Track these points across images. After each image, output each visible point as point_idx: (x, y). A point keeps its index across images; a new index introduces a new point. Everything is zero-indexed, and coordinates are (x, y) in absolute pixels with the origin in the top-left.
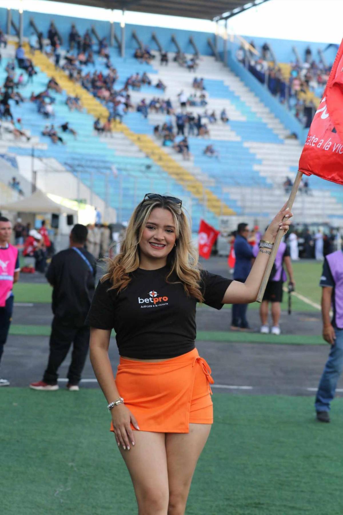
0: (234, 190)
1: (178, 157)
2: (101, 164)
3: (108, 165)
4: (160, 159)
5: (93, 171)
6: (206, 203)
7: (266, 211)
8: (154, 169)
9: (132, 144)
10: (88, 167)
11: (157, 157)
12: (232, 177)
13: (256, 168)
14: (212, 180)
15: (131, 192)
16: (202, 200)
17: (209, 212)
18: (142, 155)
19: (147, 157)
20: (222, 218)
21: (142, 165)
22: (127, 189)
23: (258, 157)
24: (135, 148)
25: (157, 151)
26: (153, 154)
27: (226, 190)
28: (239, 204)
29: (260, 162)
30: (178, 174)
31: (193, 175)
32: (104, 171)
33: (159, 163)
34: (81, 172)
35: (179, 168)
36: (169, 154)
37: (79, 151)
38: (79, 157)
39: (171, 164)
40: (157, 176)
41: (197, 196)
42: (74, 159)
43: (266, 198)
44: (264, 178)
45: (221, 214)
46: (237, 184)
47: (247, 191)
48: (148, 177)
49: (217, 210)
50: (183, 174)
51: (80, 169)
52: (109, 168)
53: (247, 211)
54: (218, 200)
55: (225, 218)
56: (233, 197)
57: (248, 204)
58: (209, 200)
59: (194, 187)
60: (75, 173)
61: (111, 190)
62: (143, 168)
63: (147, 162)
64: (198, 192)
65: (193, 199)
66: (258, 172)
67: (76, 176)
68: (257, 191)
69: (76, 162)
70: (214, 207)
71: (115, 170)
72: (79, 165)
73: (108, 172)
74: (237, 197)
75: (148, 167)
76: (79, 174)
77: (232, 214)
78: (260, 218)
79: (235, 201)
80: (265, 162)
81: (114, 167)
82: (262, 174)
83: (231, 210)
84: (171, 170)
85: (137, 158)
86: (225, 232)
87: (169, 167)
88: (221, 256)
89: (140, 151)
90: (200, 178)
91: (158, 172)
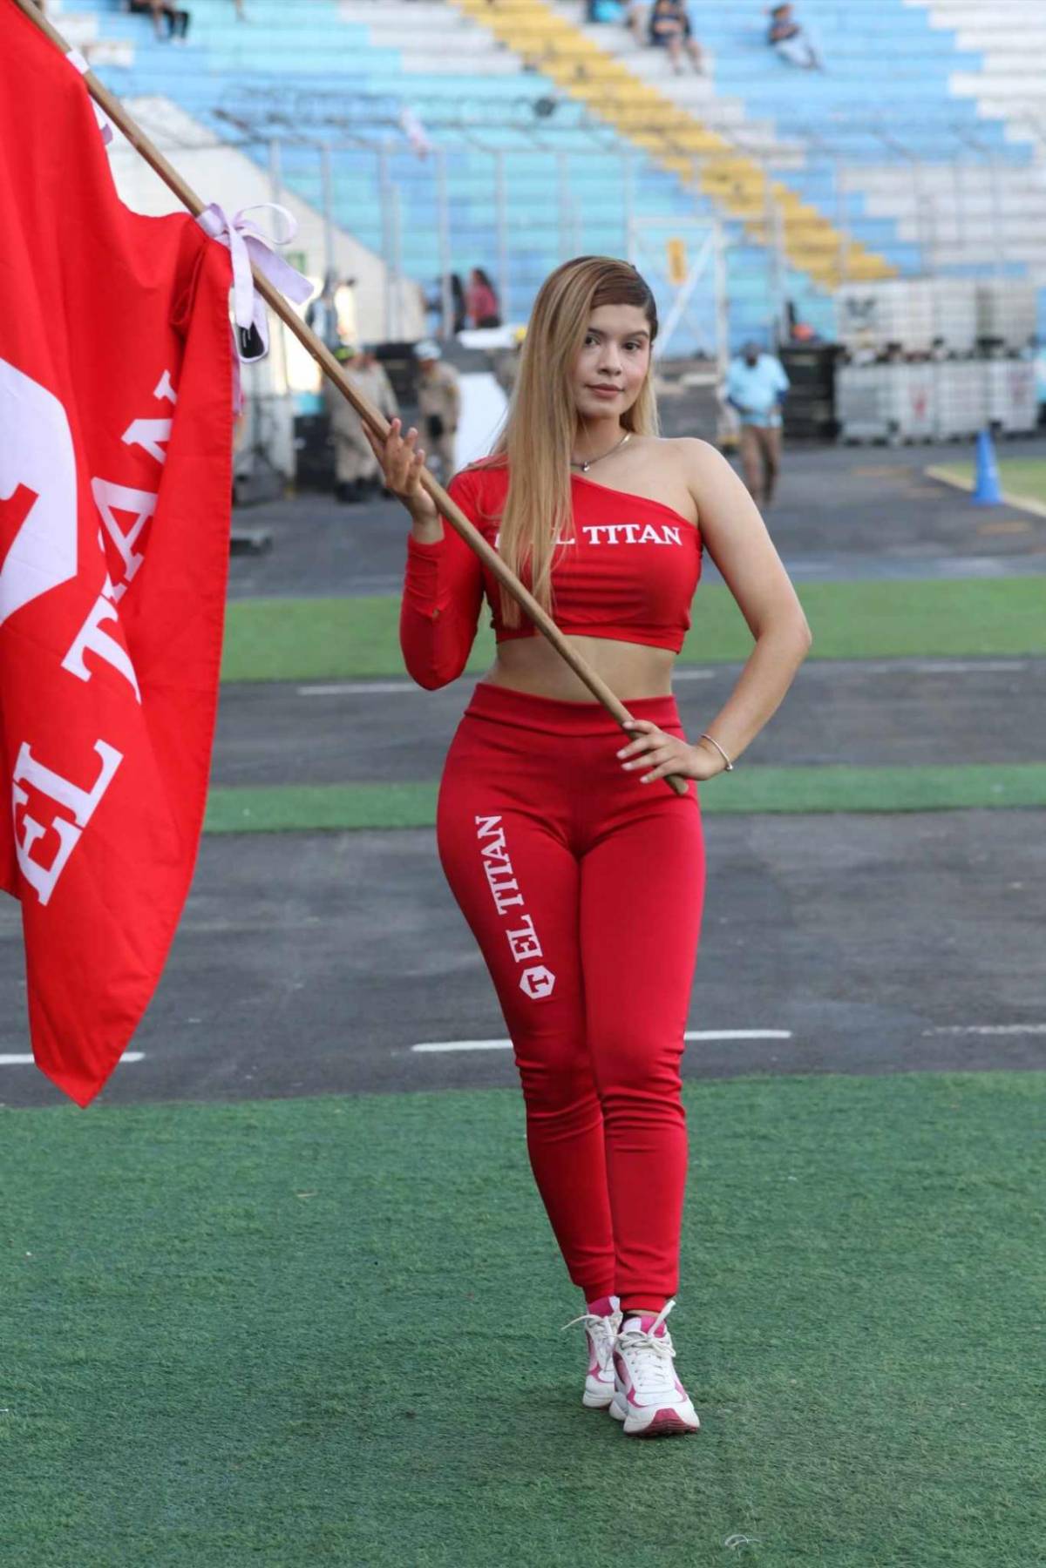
0: (880, 179)
1: (651, 63)
2: (357, 109)
3: (381, 110)
4: (581, 75)
5: (325, 135)
6: (781, 239)
7: (1017, 253)
8: (565, 115)
9: (465, 23)
10: (308, 120)
11: (566, 69)
12: (876, 129)
13: (961, 85)
14: (793, 143)
15: (480, 214)
16: (765, 225)
17: (791, 271)
18: (509, 63)
19: (529, 69)
20: (844, 292)
21: (520, 100)
22: (462, 202)
23: (965, 42)
24: (479, 38)
25: (563, 45)
26: (552, 55)
27: (853, 180)
28: (908, 232)
29: (973, 61)
30: (657, 130)
31: (722, 128)
32: (369, 133)
33: (579, 92)
34: (285, 143)
35: (664, 105)
36: (612, 55)
37: (263, 62)
38: (264, 84)
39: (624, 93)
40: (580, 139)
41: (743, 214)
42: (253, 93)
43: (1012, 204)
44: (997, 125)
45: (838, 275)
46: (897, 154)
47: (936, 178)
48: (545, 148)
49: (823, 263)
50: (682, 127)
51: (277, 130)
52: (393, 123)
53: (944, 257)
54: (820, 224)
55: (861, 291)
56: (876, 207)
57: (947, 231)
58: (791, 225)
59: (723, 178)
60: (261, 151)
61: (402, 212)
62: (526, 114)
63: (535, 88)
64: (740, 198)
65: (731, 225)
66: (970, 102)
67: (260, 164)
68: (972, 179)
69: (261, 108)
70: (813, 250)
71: (414, 130)
72: (273, 119)
73: (387, 136)
74: (902, 206)
75: (545, 107)
76: (277, 154)
77: (884, 276)
78: (997, 284)
79: (890, 222)
80: (991, 63)
81: (412, 116)
82: (987, 110)
83: (876, 260)
84: (631, 116)
85: (489, 76)
86: (867, 346)
87: (620, 106)
88: (854, 443)
89: (501, 47)
90: (747, 138)
91: (584, 126)
